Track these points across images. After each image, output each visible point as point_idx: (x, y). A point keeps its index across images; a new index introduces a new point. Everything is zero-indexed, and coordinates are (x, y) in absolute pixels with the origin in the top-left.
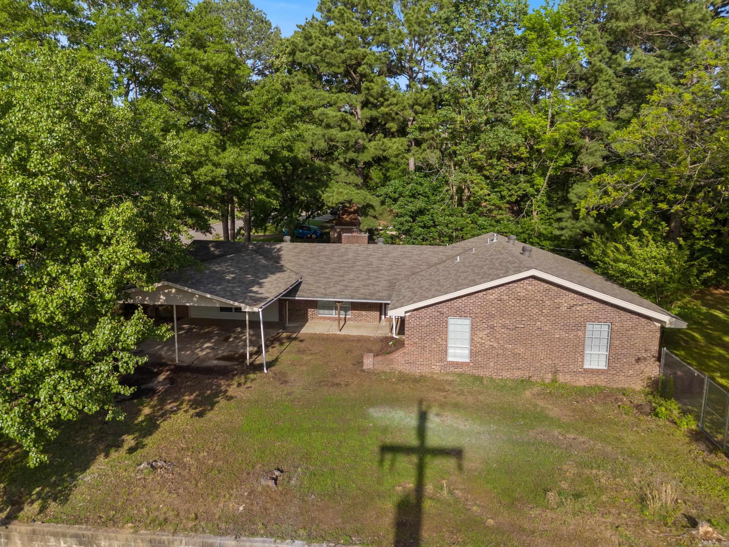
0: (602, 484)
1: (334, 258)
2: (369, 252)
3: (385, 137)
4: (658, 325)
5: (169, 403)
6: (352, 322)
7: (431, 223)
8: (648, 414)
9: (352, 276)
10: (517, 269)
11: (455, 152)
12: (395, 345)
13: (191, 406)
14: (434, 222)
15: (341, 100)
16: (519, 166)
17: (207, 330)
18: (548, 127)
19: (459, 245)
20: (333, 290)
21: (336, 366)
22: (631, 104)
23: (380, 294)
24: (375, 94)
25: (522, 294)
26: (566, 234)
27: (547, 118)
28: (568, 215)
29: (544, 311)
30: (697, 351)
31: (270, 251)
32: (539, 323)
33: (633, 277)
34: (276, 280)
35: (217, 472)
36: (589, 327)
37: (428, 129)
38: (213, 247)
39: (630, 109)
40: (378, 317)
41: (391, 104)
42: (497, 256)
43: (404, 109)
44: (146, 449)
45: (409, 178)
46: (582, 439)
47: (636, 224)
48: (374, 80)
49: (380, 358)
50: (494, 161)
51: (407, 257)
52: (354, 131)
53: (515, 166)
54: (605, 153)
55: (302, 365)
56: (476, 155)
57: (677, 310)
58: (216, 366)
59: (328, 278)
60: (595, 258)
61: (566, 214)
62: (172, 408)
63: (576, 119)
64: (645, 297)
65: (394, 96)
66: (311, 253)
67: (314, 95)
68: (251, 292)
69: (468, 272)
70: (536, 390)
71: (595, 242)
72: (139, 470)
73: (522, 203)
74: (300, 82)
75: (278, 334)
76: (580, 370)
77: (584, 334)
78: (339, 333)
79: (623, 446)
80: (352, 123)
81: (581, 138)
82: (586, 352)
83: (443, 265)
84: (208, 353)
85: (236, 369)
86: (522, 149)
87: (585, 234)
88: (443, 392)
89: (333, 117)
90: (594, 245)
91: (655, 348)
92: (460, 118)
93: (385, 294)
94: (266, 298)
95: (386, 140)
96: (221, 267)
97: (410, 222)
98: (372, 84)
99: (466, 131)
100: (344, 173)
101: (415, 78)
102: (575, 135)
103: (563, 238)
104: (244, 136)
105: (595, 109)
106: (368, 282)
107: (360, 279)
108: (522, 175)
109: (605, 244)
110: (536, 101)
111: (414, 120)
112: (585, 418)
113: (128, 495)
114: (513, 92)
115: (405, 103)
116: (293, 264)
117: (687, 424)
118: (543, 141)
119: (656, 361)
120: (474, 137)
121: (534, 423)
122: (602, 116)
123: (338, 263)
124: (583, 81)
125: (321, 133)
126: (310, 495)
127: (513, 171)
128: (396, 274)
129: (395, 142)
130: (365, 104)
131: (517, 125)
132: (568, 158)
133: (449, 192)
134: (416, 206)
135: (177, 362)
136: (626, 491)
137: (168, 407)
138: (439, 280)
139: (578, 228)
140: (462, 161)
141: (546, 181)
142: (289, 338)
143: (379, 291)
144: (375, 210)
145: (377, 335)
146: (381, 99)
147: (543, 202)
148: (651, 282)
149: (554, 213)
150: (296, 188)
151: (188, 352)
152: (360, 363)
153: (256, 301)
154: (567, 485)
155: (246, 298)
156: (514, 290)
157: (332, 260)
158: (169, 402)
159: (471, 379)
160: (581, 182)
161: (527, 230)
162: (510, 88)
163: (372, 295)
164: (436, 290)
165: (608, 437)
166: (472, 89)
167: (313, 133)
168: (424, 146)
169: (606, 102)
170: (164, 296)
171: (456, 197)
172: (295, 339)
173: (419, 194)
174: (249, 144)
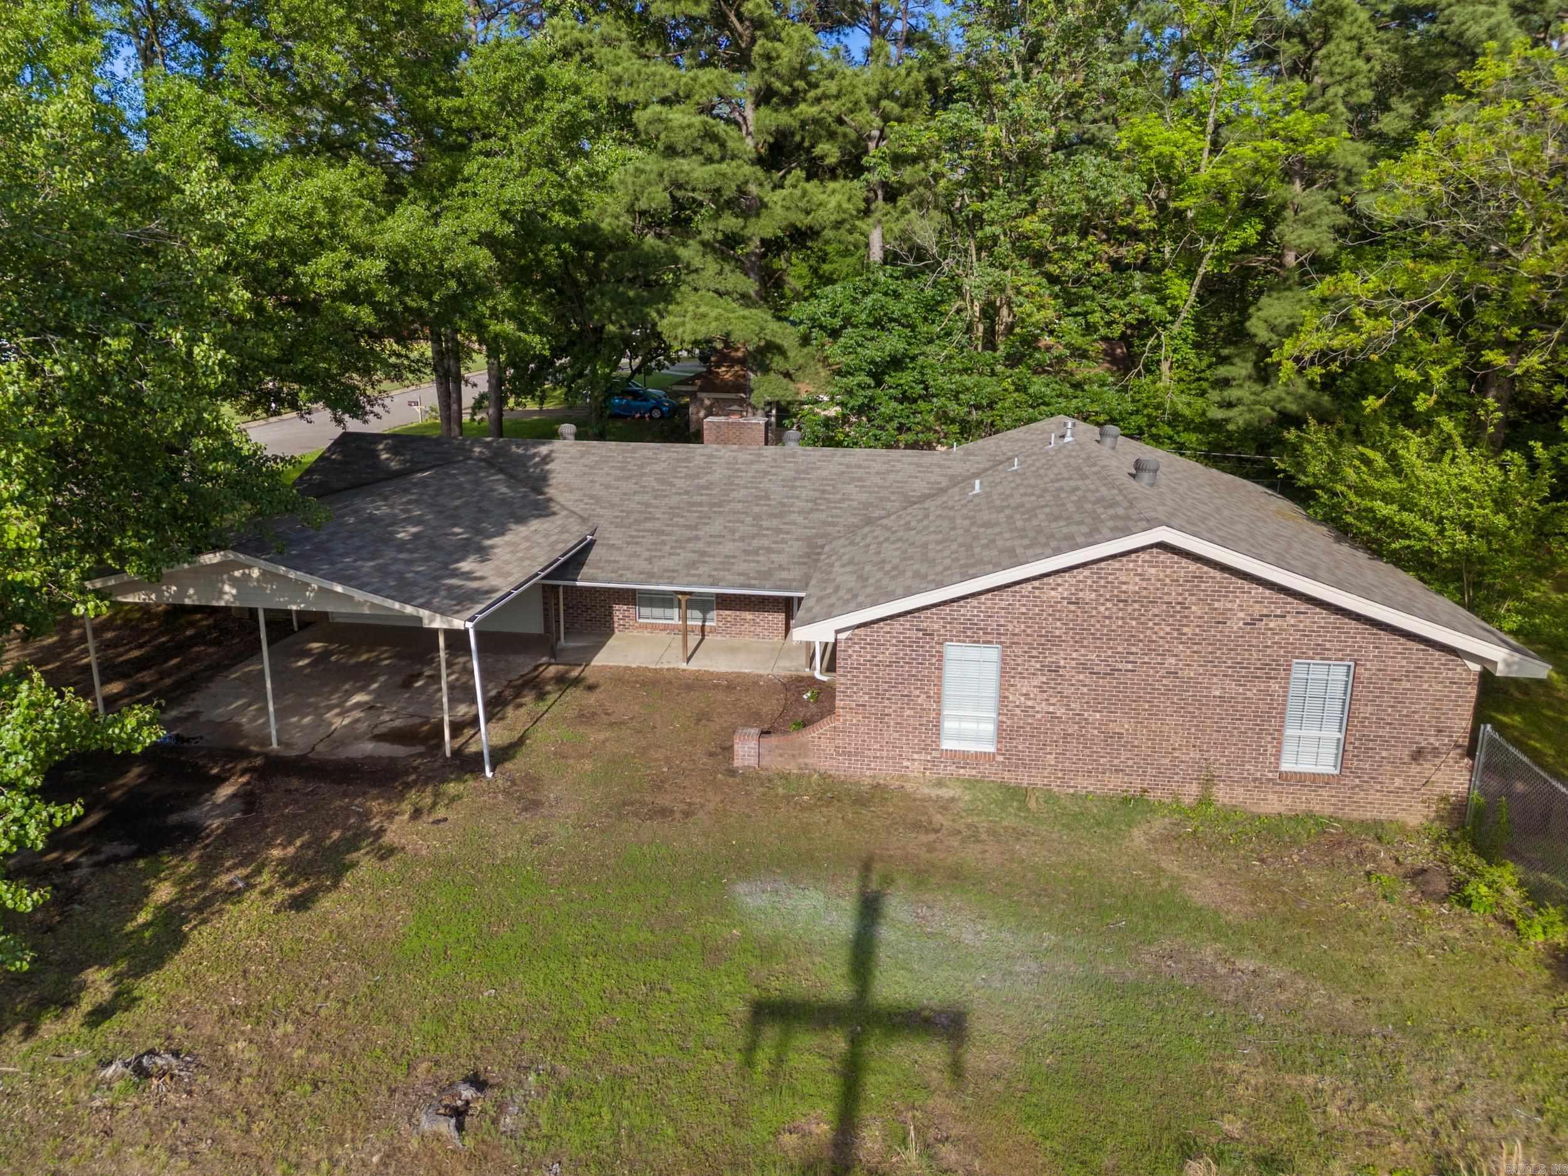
0: (1332, 1122)
1: (677, 481)
2: (762, 467)
3: (808, 179)
4: (1476, 667)
5: (229, 870)
6: (719, 638)
7: (919, 389)
8: (1443, 899)
9: (717, 526)
10: (1120, 523)
11: (978, 216)
12: (817, 701)
13: (282, 878)
14: (926, 388)
15: (703, 86)
16: (1130, 252)
17: (364, 657)
18: (1206, 154)
19: (984, 447)
20: (669, 562)
21: (668, 760)
22: (1410, 98)
23: (784, 575)
24: (784, 71)
25: (1131, 588)
26: (1238, 418)
27: (1203, 132)
28: (1244, 372)
29: (1185, 630)
30: (1550, 713)
31: (522, 462)
32: (1173, 660)
33: (1408, 537)
34: (527, 539)
35: (309, 1088)
36: (1298, 670)
37: (914, 160)
38: (387, 450)
39: (1407, 109)
40: (782, 626)
41: (824, 96)
42: (1072, 483)
43: (855, 108)
44: (139, 1011)
45: (868, 279)
46: (1276, 973)
47: (1422, 403)
48: (783, 34)
49: (773, 740)
50: (1073, 239)
51: (853, 479)
52: (734, 164)
53: (1123, 251)
54: (1343, 219)
55: (582, 756)
56: (1028, 224)
57: (1513, 622)
58: (370, 757)
59: (660, 532)
60: (1310, 480)
61: (1241, 369)
62: (231, 883)
63: (1274, 135)
64: (1437, 585)
65: (831, 76)
66: (622, 469)
67: (639, 74)
68: (456, 574)
69: (997, 524)
70: (1159, 824)
71: (1310, 442)
72: (103, 1081)
73: (1137, 342)
74: (607, 41)
75: (536, 668)
76: (1270, 775)
77: (1285, 688)
78: (684, 665)
79: (1381, 994)
80: (730, 144)
81: (1283, 181)
82: (1289, 732)
83: (939, 501)
84: (357, 721)
85: (415, 769)
86: (1141, 209)
87: (1288, 420)
88: (927, 832)
89: (682, 128)
90: (1308, 449)
91: (1464, 724)
92: (991, 132)
93: (796, 573)
94: (489, 592)
95: (812, 186)
96: (392, 507)
97: (869, 387)
98: (777, 44)
99: (1008, 165)
100: (711, 266)
101: (886, 31)
102: (1272, 173)
103: (1231, 427)
104: (453, 176)
105: (1322, 109)
106: (756, 543)
107: (737, 535)
108: (1138, 275)
109: (1336, 450)
110: (1176, 92)
111: (882, 137)
112: (1281, 908)
113: (61, 1158)
114: (1123, 67)
115: (859, 94)
116: (577, 495)
117: (1545, 933)
118: (1191, 189)
119: (1462, 757)
120: (1025, 181)
121: (1154, 926)
122: (1338, 127)
123: (687, 493)
124: (1295, 40)
125: (655, 168)
126: (548, 1161)
127: (1117, 265)
128: (825, 523)
129: (834, 192)
130: (764, 97)
131: (1129, 151)
132: (1251, 232)
133: (963, 314)
134: (882, 350)
135: (275, 746)
136: (1394, 1146)
137: (222, 881)
138: (925, 545)
139: (1266, 403)
140: (995, 239)
141: (1194, 289)
142: (563, 681)
143: (781, 567)
144: (786, 358)
145: (776, 672)
146: (800, 84)
147: (1184, 340)
148: (1455, 551)
149: (1209, 366)
150: (599, 303)
151: (307, 720)
152: (728, 750)
153: (463, 599)
154: (1239, 1124)
155: (435, 592)
156: (1110, 578)
157: (671, 484)
158: (228, 864)
159: (998, 795)
160: (1279, 291)
161: (1146, 406)
162: (1117, 57)
163: (765, 576)
164: (917, 575)
165: (1343, 966)
166: (1022, 61)
167: (637, 169)
168: (903, 201)
169: (1349, 93)
170: (233, 586)
171: (981, 327)
172: (577, 682)
173: (891, 320)
174: (462, 194)
